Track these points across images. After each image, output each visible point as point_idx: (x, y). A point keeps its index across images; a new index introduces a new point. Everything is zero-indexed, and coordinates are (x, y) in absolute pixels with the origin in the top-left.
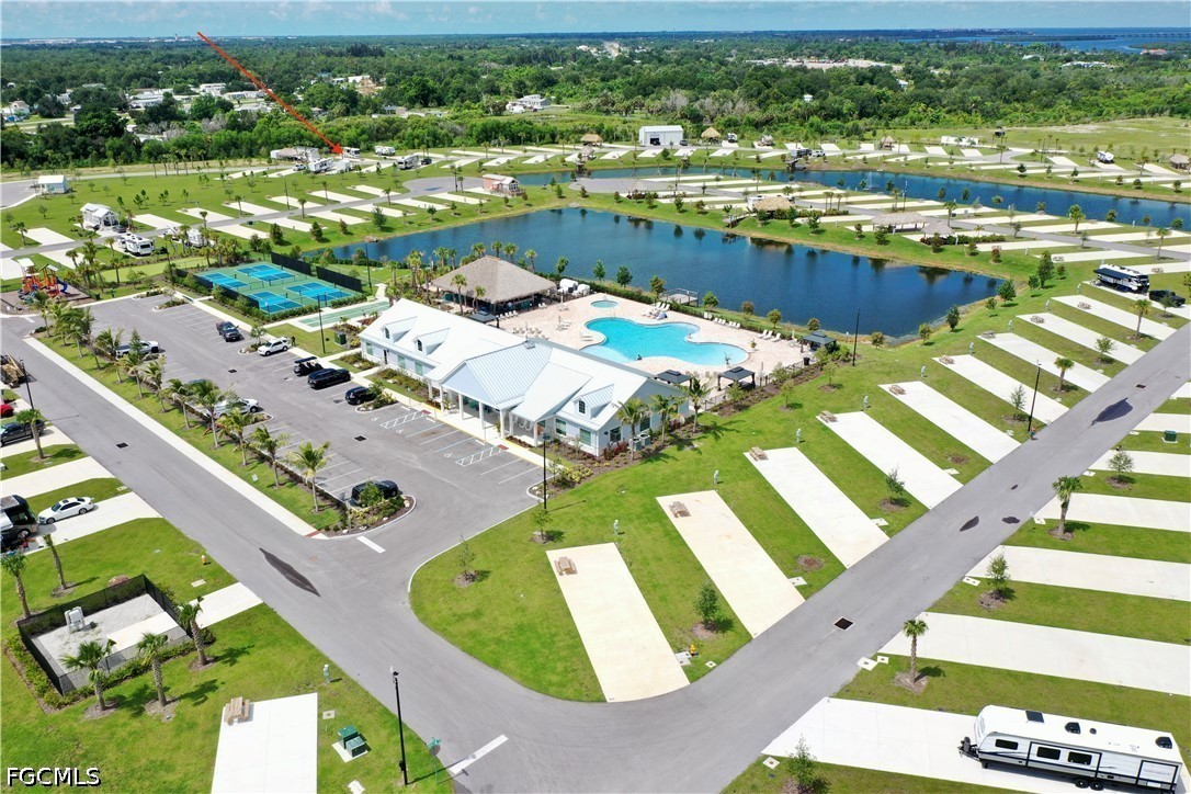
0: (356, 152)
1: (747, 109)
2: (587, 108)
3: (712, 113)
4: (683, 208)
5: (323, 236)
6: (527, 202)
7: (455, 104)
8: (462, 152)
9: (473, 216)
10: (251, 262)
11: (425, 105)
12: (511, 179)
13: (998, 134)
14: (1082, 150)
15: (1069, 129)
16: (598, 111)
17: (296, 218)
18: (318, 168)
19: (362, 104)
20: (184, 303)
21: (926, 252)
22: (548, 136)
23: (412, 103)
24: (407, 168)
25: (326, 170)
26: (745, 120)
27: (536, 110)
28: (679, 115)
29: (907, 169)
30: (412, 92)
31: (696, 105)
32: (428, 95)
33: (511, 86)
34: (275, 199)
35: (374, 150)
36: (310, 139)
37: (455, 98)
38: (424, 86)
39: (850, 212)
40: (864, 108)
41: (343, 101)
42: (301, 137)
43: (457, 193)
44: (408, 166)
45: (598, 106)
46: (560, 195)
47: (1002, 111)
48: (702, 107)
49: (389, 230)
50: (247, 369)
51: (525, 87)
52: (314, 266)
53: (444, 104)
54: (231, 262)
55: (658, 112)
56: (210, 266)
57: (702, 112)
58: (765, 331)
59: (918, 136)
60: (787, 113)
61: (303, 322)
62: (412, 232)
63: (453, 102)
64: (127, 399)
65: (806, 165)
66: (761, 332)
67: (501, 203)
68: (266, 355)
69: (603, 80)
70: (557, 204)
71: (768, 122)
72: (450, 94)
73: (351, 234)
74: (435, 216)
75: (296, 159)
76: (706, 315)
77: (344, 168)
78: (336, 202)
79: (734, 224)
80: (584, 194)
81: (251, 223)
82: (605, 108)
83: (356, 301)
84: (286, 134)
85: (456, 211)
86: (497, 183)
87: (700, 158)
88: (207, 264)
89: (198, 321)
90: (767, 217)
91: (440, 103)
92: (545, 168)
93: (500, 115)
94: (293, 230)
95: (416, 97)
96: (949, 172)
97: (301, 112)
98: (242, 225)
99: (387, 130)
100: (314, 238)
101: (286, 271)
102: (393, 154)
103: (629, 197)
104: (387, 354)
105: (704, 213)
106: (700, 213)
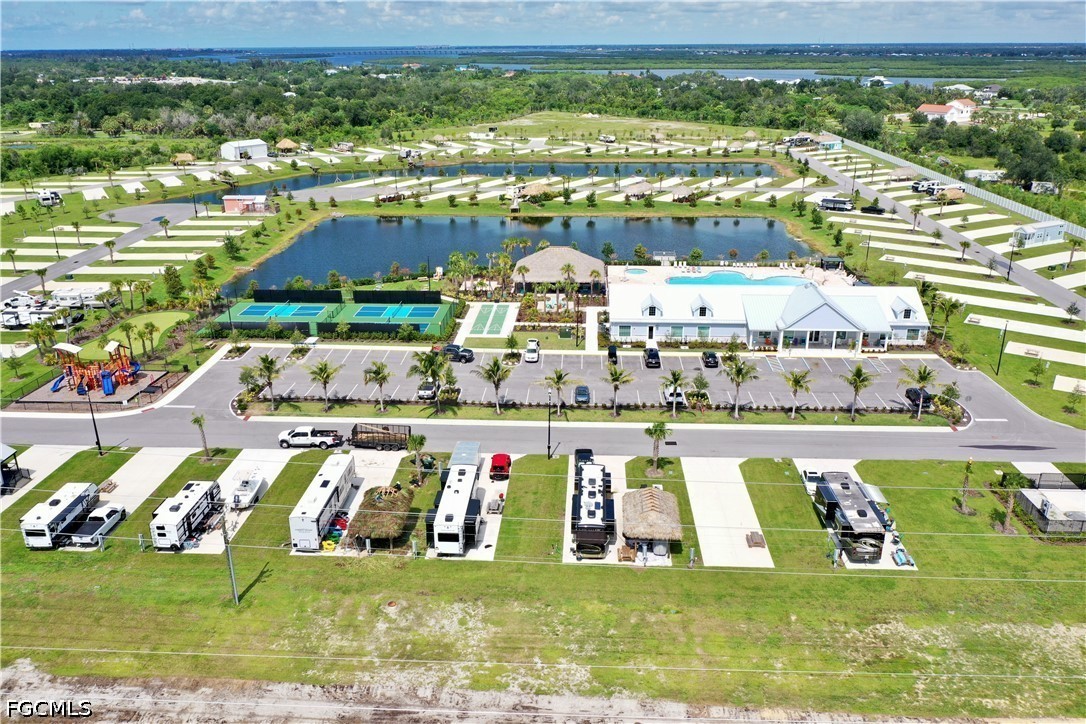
3: (233, 128)
4: (455, 202)
13: (491, 129)
21: (686, 207)
28: (192, 132)
31: (210, 122)
39: (577, 190)
46: (314, 207)
49: (240, 258)
59: (454, 135)
61: (476, 332)
73: (217, 268)
76: (722, 264)
78: (89, 244)
79: (519, 209)
80: (333, 204)
81: (70, 277)
83: (463, 310)
86: (249, 203)
98: (56, 280)
104: (654, 329)
105: (477, 204)
106: (473, 205)
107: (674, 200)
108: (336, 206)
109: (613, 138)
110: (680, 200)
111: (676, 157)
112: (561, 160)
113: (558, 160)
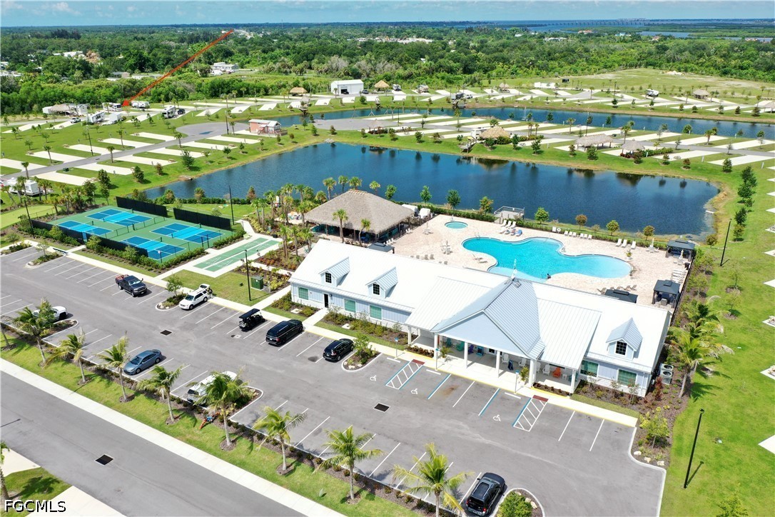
0: (118, 106)
1: (394, 68)
2: (270, 70)
3: (368, 71)
4: (422, 139)
5: (144, 178)
6: (294, 140)
7: (166, 69)
8: (205, 104)
9: (258, 153)
10: (96, 207)
11: (142, 70)
12: (276, 122)
13: (564, 81)
14: (633, 89)
15: (594, 76)
16: (279, 72)
17: (105, 163)
18: (95, 120)
19: (95, 70)
20: (58, 256)
21: (629, 163)
22: (262, 90)
23: (132, 69)
24: (170, 117)
25: (101, 121)
26: (396, 75)
27: (230, 73)
28: (342, 74)
29: (534, 105)
30: (132, 61)
31: (355, 66)
32: (144, 63)
33: (202, 56)
34: (72, 147)
35: (131, 105)
36: (73, 97)
37: (164, 65)
38: (141, 56)
39: (545, 136)
40: (467, 66)
41: (79, 68)
42: (65, 96)
43: (228, 135)
44: (171, 115)
45: (280, 68)
46: (315, 133)
47: (550, 66)
48: (359, 67)
49: (196, 169)
50: (181, 328)
51: (212, 57)
52: (170, 208)
53: (157, 70)
54: (77, 209)
55: (326, 71)
56: (59, 214)
57: (360, 71)
58: (620, 240)
59: (520, 84)
60: (419, 70)
61: (200, 266)
62: (216, 170)
63: (163, 68)
64: (68, 387)
65: (465, 105)
66: (617, 241)
67: (274, 142)
68: (190, 309)
69: (264, 52)
70: (313, 141)
71: (410, 76)
72: (161, 63)
73: (167, 174)
74: (229, 155)
75: (68, 114)
76: (554, 229)
77: (117, 119)
78: (130, 147)
79: (469, 150)
80: (333, 132)
81: (67, 170)
82: (285, 70)
83: (233, 240)
84: (52, 93)
85: (243, 150)
86: (264, 126)
87: (387, 102)
88: (54, 211)
89: (85, 275)
90: (491, 143)
91: (154, 69)
92: (278, 114)
93: (206, 76)
94: (114, 174)
95: (135, 64)
96: (564, 106)
97: (51, 77)
98: (57, 172)
99: (132, 89)
100: (136, 180)
101: (137, 214)
102: (148, 107)
103: (370, 132)
104: (329, 298)
105: (440, 142)
106: (436, 142)
107: (622, 155)
108: (335, 134)
109: (656, 92)
110: (628, 156)
111: (701, 113)
112: (588, 109)
113: (585, 109)
